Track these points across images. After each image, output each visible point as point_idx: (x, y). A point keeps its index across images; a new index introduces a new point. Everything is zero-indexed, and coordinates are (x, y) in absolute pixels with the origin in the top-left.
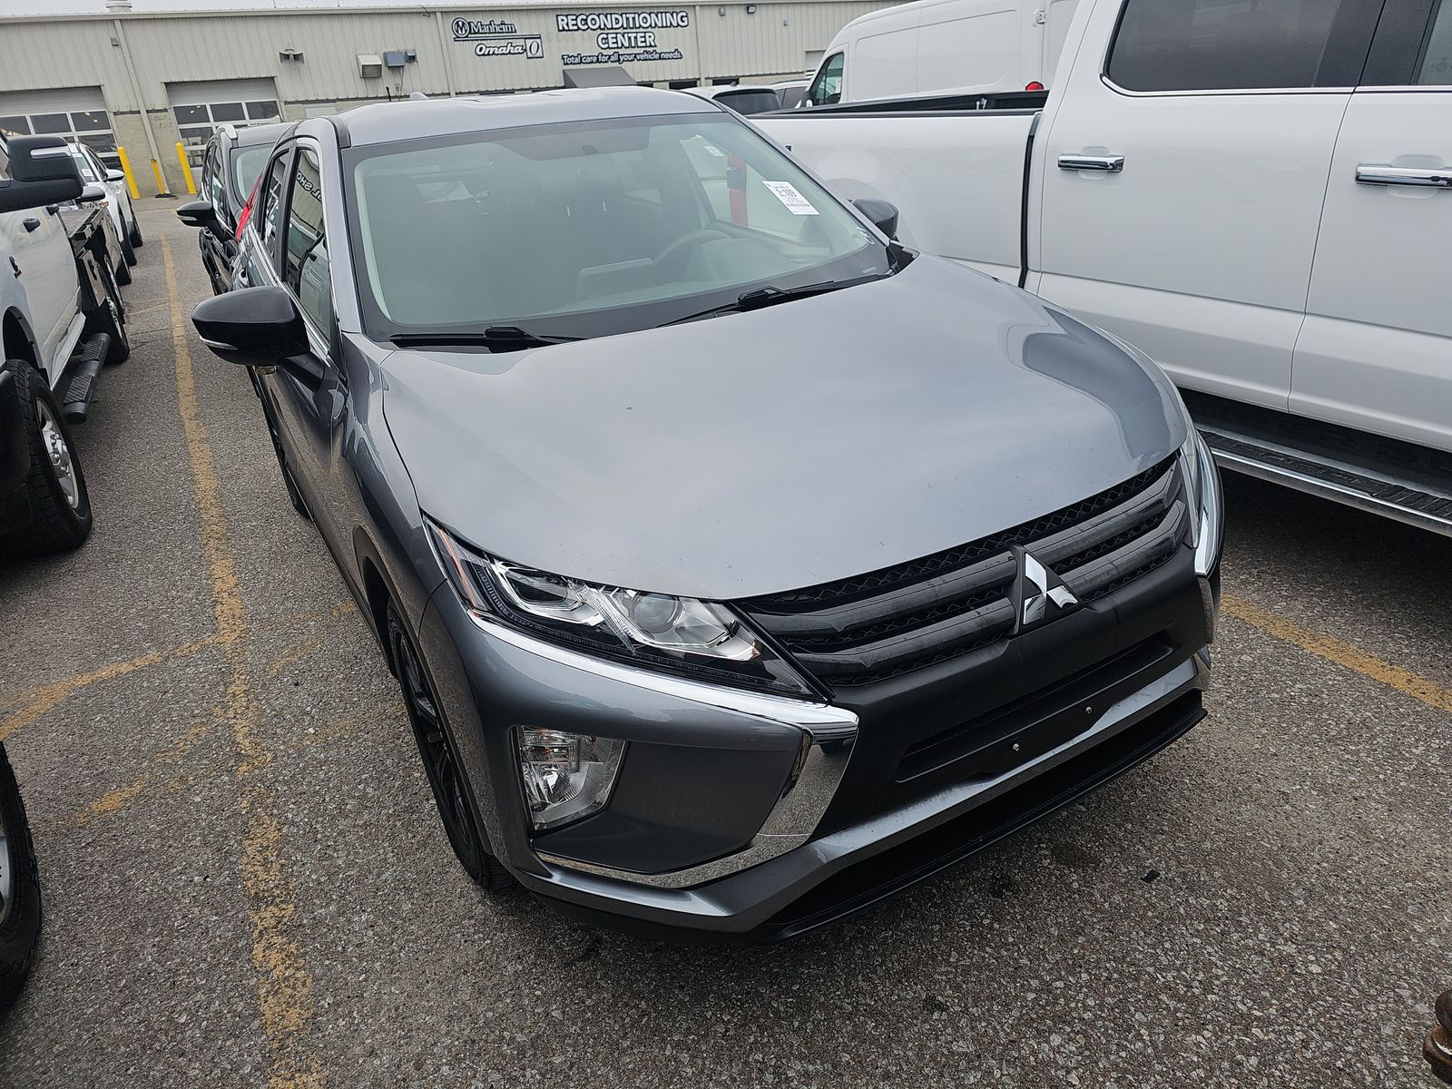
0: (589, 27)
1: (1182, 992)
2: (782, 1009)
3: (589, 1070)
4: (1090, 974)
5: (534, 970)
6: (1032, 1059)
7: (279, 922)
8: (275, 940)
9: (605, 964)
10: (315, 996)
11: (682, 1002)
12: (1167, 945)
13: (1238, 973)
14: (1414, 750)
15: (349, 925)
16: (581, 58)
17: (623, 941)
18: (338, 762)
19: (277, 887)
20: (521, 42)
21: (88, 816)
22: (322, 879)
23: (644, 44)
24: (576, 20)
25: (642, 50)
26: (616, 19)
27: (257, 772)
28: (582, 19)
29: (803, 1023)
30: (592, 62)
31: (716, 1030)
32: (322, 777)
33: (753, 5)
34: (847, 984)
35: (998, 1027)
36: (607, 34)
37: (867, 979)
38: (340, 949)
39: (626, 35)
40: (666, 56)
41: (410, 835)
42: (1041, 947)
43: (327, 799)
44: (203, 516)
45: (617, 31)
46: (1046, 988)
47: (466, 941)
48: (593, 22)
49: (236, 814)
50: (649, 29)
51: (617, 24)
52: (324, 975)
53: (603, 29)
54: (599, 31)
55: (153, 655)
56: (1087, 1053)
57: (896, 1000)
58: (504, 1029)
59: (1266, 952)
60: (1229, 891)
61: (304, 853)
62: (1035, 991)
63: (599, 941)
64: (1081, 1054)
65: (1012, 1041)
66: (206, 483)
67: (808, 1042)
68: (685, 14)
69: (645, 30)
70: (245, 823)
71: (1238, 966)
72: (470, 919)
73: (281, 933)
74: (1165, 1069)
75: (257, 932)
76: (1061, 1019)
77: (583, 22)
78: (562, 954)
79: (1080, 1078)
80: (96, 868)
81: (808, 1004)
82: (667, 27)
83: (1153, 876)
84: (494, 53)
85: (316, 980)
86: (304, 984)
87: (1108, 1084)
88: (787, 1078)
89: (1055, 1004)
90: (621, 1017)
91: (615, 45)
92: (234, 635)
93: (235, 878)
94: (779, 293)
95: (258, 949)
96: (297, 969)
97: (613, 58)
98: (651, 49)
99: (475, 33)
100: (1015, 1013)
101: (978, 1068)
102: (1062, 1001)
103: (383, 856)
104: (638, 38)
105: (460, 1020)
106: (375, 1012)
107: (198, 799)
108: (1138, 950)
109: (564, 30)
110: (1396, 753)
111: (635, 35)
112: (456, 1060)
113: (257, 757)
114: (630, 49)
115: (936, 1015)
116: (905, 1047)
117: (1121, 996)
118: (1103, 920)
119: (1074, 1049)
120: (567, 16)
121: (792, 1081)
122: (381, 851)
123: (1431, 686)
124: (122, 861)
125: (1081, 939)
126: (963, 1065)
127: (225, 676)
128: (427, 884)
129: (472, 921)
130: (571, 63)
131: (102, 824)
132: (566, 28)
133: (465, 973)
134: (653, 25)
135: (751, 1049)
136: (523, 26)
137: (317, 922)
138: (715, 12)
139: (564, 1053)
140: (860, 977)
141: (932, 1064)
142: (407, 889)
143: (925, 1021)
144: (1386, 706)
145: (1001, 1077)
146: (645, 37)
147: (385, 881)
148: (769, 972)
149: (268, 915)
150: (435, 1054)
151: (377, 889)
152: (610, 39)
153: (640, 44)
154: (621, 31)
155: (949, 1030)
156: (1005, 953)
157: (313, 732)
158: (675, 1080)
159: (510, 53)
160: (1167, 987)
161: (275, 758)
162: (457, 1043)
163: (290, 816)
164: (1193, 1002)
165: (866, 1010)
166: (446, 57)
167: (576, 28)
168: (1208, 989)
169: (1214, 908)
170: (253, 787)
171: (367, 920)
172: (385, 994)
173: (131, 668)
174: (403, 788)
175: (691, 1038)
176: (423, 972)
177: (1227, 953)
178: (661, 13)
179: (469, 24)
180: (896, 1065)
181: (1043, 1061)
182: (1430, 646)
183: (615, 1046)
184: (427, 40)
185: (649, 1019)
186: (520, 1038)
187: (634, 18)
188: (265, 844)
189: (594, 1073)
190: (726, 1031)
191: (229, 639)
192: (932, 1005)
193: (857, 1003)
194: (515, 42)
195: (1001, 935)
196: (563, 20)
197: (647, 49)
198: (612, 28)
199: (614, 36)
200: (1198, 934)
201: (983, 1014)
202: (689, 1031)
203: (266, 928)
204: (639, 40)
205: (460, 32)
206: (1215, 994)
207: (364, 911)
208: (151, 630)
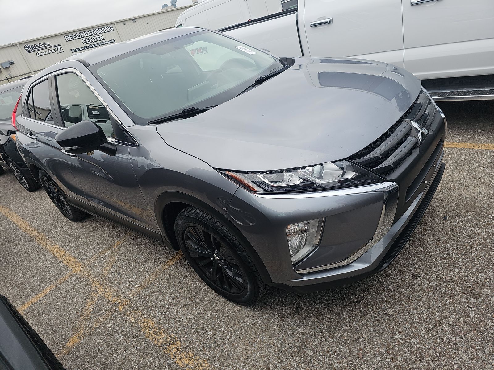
0: (78, 38)
1: (479, 243)
2: (372, 297)
3: (327, 342)
4: (451, 249)
5: (283, 322)
6: (455, 278)
7: (178, 349)
8: (181, 355)
9: (306, 310)
10: (212, 365)
11: (340, 310)
12: (465, 233)
13: (489, 232)
14: (483, 161)
15: (205, 338)
16: (78, 49)
17: (306, 301)
18: (157, 291)
19: (167, 338)
20: (54, 48)
21: (68, 349)
22: (183, 329)
23: (100, 40)
24: (72, 36)
25: (100, 42)
26: (87, 33)
27: (127, 307)
28: (74, 36)
29: (382, 298)
30: (83, 50)
31: (357, 313)
32: (155, 298)
33: (134, 19)
34: (386, 282)
35: (439, 274)
36: (85, 39)
37: (391, 278)
38: (208, 347)
39: (92, 38)
40: (109, 42)
41: (204, 302)
42: (432, 248)
43: (163, 304)
44: (31, 235)
45: (88, 37)
46: (443, 258)
47: (252, 324)
48: (79, 36)
49: (130, 323)
50: (100, 34)
51: (87, 35)
52: (209, 357)
53: (83, 37)
54: (82, 39)
55: (49, 287)
56: (468, 269)
57: (404, 280)
58: (289, 344)
59: (491, 224)
60: (468, 213)
61: (168, 324)
62: (440, 260)
63: (298, 304)
64: (467, 270)
65: (446, 276)
66: (23, 225)
67: (388, 302)
68: (111, 27)
69: (99, 35)
70: (137, 324)
71: (487, 231)
72: (248, 317)
73: (182, 352)
74: (491, 264)
75: (172, 355)
76: (454, 264)
77: (75, 37)
78: (289, 314)
79: (472, 276)
80: (87, 364)
81: (379, 293)
82: (106, 32)
83: (446, 218)
84: (44, 54)
85: (208, 360)
86: (204, 363)
87: (480, 274)
88: (391, 315)
89: (449, 261)
90: (324, 323)
91: (89, 42)
92: (79, 268)
93: (148, 343)
94: (266, 76)
95: (177, 360)
96: (198, 360)
97: (90, 47)
98: (103, 41)
99: (35, 49)
100: (440, 268)
101: (443, 287)
102: (450, 259)
103: (200, 312)
104: (97, 38)
105: (271, 348)
106: (238, 359)
107: (110, 325)
108: (459, 238)
109: (68, 41)
110: (479, 164)
111: (96, 37)
112: (280, 361)
113: (123, 302)
114: (95, 42)
115: (419, 279)
116: (418, 291)
117: (464, 251)
118: (442, 234)
119: (464, 270)
120: (68, 36)
121: (393, 315)
122: (198, 311)
123: (474, 144)
124: (96, 357)
125: (441, 242)
126: (438, 288)
127: (87, 281)
128: (223, 314)
129: (250, 318)
130: (75, 52)
131: (76, 349)
132: (69, 40)
133: (260, 334)
134: (101, 32)
135: (373, 313)
136: (52, 42)
137: (193, 343)
138: (122, 24)
139: (315, 341)
140: (388, 279)
141: (429, 292)
142: (217, 318)
143: (417, 282)
144: (467, 153)
145: (451, 286)
146: (99, 37)
147: (207, 319)
148: (360, 289)
149: (172, 349)
150: (271, 362)
151: (206, 323)
152: (86, 40)
153: (98, 40)
154: (90, 37)
155: (426, 281)
156: (424, 254)
157: (139, 286)
158: (357, 332)
159: (50, 53)
160: (474, 244)
161: (130, 300)
162: (276, 355)
163: (153, 315)
164: (483, 244)
165: (398, 287)
166: (26, 60)
167: (73, 39)
168: (485, 240)
169: (468, 219)
170: (130, 312)
171: (211, 334)
172: (237, 353)
173: (44, 294)
174: (190, 289)
175: (352, 318)
176: (245, 340)
177: (482, 229)
178: (103, 28)
179: (31, 46)
180: (419, 297)
181: (458, 277)
182: (465, 135)
183: (329, 332)
184: (16, 55)
185: (334, 319)
186: (296, 344)
187: (93, 32)
188: (151, 327)
189: (330, 343)
190: (361, 311)
191: (78, 270)
192: (416, 277)
193: (393, 286)
194: (51, 49)
195: (418, 250)
196: (67, 37)
197: (102, 41)
198: (86, 37)
199: (88, 39)
200: (470, 227)
201: (432, 272)
202: (349, 317)
203: (174, 353)
204: (98, 38)
205: (28, 50)
206: (487, 240)
207: (207, 332)
208: (42, 279)
